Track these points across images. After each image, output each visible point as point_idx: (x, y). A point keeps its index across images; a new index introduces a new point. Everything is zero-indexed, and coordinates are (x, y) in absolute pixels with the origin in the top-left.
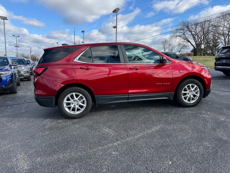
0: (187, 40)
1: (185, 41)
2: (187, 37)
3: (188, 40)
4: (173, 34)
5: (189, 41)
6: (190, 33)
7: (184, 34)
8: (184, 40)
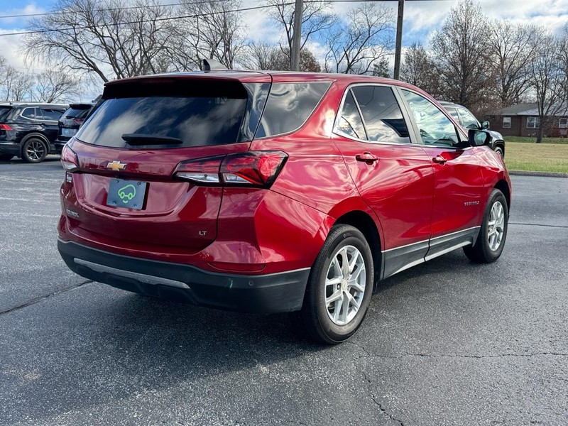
0: (89, 65)
1: (82, 65)
2: (88, 52)
3: (93, 63)
4: (36, 36)
5: (96, 69)
6: (97, 41)
7: (75, 41)
8: (76, 61)
